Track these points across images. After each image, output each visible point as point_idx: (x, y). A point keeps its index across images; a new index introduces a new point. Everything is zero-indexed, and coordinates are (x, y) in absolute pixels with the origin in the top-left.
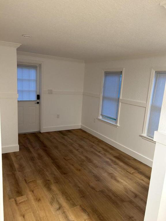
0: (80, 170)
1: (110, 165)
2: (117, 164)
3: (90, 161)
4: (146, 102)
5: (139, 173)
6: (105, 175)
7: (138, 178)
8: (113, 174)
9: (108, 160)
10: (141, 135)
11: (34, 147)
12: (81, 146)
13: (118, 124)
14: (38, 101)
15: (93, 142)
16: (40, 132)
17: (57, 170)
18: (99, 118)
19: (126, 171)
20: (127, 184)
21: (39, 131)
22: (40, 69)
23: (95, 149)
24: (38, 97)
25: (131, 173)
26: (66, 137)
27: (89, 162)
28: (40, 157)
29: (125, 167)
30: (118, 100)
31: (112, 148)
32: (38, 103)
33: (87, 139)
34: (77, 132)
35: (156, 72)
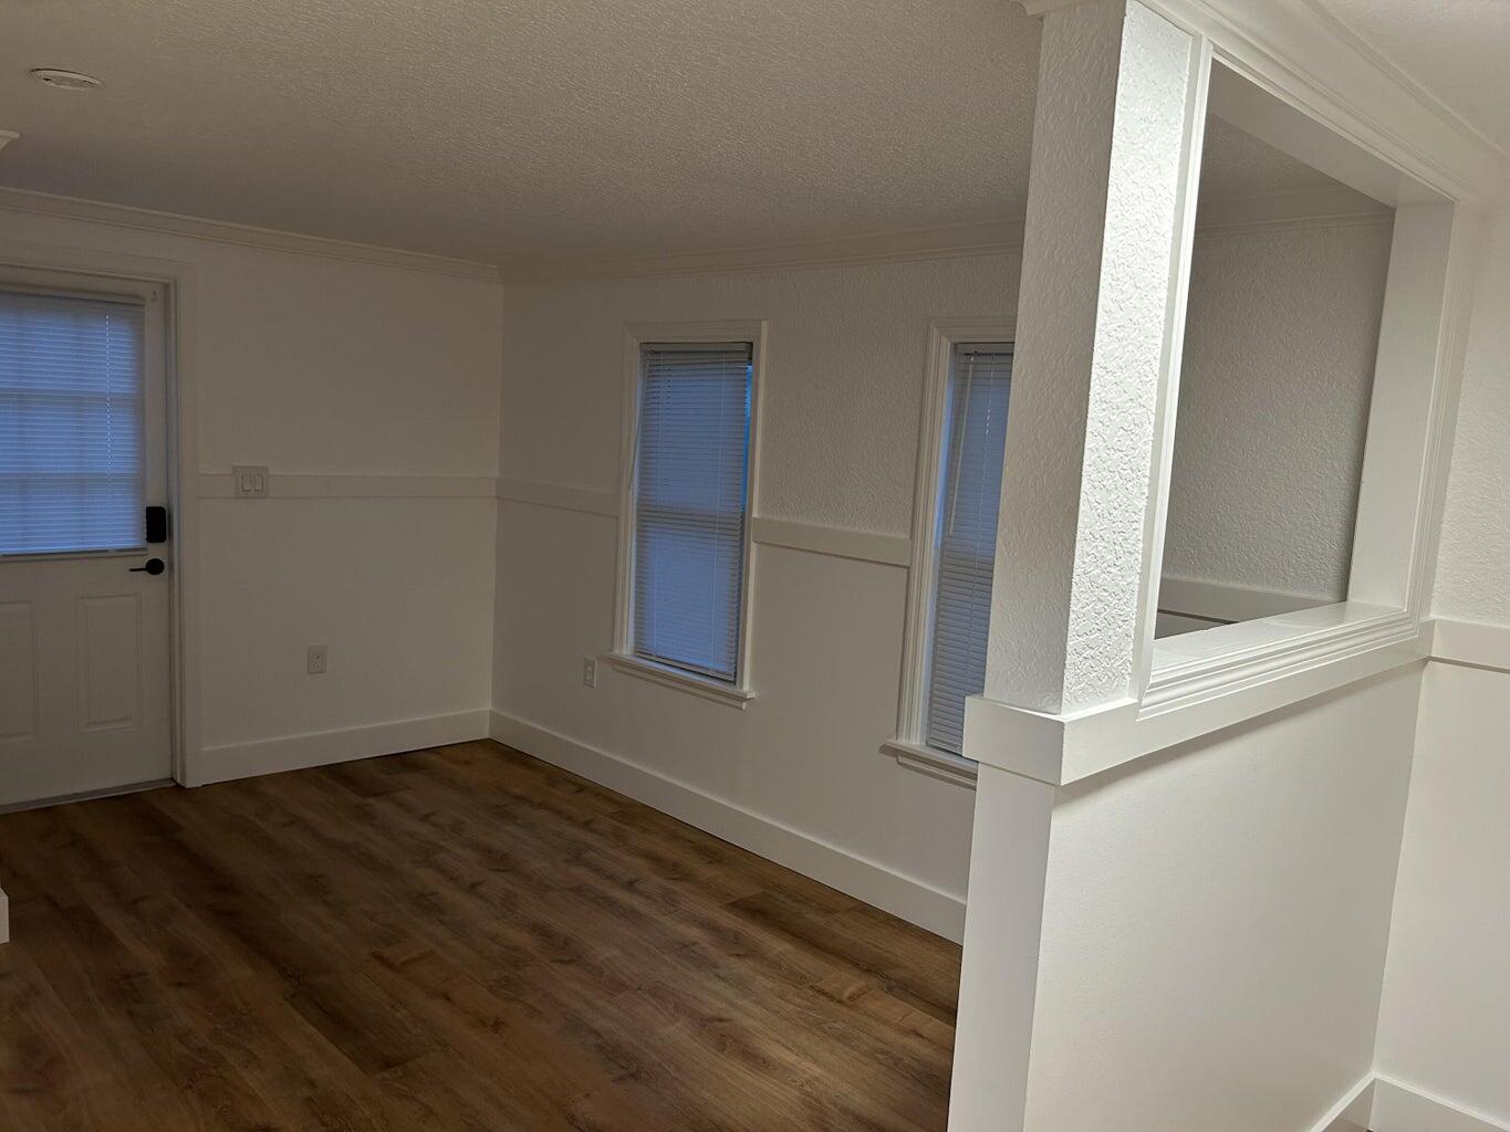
0: (497, 1025)
1: (703, 963)
2: (752, 952)
3: (565, 950)
4: (908, 537)
5: (890, 989)
6: (676, 1032)
7: (887, 1023)
8: (728, 1020)
9: (694, 933)
10: (892, 742)
11: (135, 901)
12: (501, 862)
13: (746, 688)
14: (157, 551)
15: (586, 825)
16: (179, 788)
17: (332, 1048)
18: (616, 652)
19: (812, 987)
20: (817, 1071)
21: (172, 779)
22: (166, 312)
23: (597, 870)
24: (158, 524)
25: (845, 998)
26: (380, 806)
27: (562, 961)
28: (188, 968)
29: (807, 962)
30: (738, 529)
31: (715, 850)
32: (155, 567)
33: (542, 805)
34: (467, 763)
35: (955, 346)
